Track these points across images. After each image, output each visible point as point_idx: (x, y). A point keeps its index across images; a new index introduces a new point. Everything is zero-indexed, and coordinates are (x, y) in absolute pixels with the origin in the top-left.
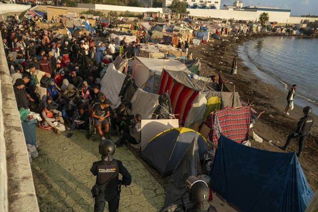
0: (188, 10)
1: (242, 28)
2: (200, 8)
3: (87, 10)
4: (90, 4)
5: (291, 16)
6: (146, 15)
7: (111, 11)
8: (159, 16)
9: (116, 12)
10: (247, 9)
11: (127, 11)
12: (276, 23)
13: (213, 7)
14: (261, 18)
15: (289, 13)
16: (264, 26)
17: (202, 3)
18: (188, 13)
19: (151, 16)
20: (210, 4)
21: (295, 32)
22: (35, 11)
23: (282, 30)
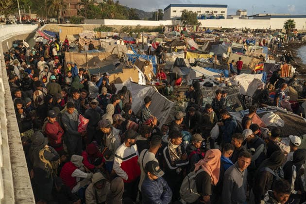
0: (199, 21)
3: (98, 26)
6: (167, 29)
9: (131, 27)
10: (255, 17)
13: (221, 18)
14: (286, 26)
17: (208, 14)
18: (200, 24)
20: (216, 14)
22: (44, 31)
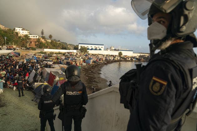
0: (88, 51)
1: (110, 58)
2: (94, 50)
3: (40, 51)
4: (42, 49)
5: (133, 53)
6: (67, 53)
7: (51, 52)
8: (73, 54)
10: (115, 50)
11: (59, 52)
12: (127, 56)
13: (100, 49)
14: (119, 54)
15: (132, 52)
16: (121, 57)
17: (95, 48)
18: (88, 52)
19: (69, 54)
20: (99, 48)
21: (134, 60)
22: (15, 52)
23: (128, 59)
